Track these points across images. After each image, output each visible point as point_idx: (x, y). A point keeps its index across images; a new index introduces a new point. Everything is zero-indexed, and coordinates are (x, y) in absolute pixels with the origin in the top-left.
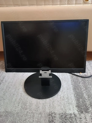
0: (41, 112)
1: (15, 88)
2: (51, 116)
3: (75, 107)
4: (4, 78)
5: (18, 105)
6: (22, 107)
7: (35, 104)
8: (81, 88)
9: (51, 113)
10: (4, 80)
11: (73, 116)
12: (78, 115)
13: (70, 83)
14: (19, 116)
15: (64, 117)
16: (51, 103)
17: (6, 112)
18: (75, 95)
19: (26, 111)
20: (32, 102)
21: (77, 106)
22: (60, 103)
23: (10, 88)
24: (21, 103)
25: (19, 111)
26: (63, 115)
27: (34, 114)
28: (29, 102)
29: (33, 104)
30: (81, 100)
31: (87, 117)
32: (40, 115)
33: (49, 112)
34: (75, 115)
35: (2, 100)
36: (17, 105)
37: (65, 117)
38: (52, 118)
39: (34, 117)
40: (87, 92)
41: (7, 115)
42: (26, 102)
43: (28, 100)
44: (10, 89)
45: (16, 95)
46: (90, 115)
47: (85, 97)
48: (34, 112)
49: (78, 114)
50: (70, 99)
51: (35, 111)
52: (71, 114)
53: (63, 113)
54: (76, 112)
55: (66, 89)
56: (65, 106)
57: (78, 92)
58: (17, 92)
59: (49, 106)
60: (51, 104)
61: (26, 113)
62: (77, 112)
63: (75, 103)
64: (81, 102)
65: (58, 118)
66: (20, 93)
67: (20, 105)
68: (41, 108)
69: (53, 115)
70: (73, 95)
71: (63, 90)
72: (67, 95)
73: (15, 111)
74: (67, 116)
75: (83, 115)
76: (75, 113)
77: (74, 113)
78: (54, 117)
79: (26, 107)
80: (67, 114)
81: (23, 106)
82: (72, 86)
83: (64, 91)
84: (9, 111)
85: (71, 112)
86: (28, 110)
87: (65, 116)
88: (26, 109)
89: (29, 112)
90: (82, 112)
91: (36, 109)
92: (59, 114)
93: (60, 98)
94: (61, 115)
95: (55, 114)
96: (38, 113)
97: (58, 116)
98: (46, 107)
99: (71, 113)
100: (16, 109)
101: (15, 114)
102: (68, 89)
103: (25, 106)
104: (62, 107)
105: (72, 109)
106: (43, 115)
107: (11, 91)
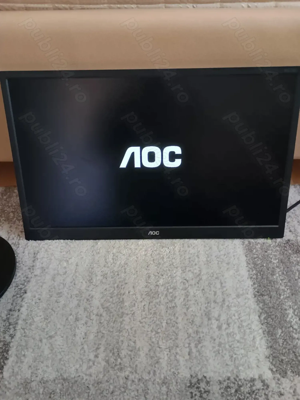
0: (165, 378)
1: (77, 296)
2: (198, 388)
4: (35, 259)
5: (96, 356)
6: (107, 362)
7: (146, 350)
8: (277, 290)
9: (194, 381)
10: (38, 264)
11: (259, 385)
12: (273, 385)
13: (244, 271)
14: (105, 394)
15: (233, 391)
16: (193, 345)
17: (64, 380)
18: (263, 317)
19: (123, 375)
20: (135, 342)
22: (220, 345)
23: (60, 294)
24: (102, 349)
26: (232, 385)
27: (146, 386)
28: (125, 344)
29: (139, 350)
30: (280, 331)
31: (298, 390)
32: (164, 389)
33: (189, 376)
34: (263, 381)
35: (44, 341)
36: (92, 356)
37: (236, 391)
38: (198, 394)
39: (147, 393)
41: (68, 389)
42: (118, 343)
43: (121, 339)
44: (62, 301)
45: (83, 322)
47: (290, 322)
48: (146, 376)
49: (274, 378)
50: (248, 331)
51: (149, 373)
52: (253, 380)
53: (229, 379)
54: (268, 375)
55: (234, 296)
56: (235, 356)
57: (270, 305)
58: (85, 309)
59: (187, 357)
60: (194, 350)
61: (121, 382)
62: (270, 372)
63: (263, 342)
64: (281, 341)
65: (217, 395)
66: (95, 312)
67: (102, 356)
68: (164, 362)
69: (203, 385)
70: (255, 317)
71: (224, 300)
72: (237, 317)
73: (90, 375)
74: (240, 386)
76: (264, 377)
77: (260, 377)
78: (205, 392)
79: (119, 360)
80: (240, 380)
81: (112, 360)
82: (250, 283)
83: (227, 304)
84: (73, 376)
85: (254, 373)
86: (127, 373)
87: (236, 387)
88: (121, 369)
89: (132, 377)
90: (284, 374)
91: (149, 369)
92: (220, 383)
93: (219, 328)
94: (225, 384)
95: (208, 383)
96: (158, 380)
97: (215, 388)
98: (178, 361)
99: (251, 376)
100: (93, 370)
101: (90, 386)
102: (238, 296)
103: (116, 360)
104: (227, 358)
105: (254, 365)
106: (173, 387)
107: (65, 306)
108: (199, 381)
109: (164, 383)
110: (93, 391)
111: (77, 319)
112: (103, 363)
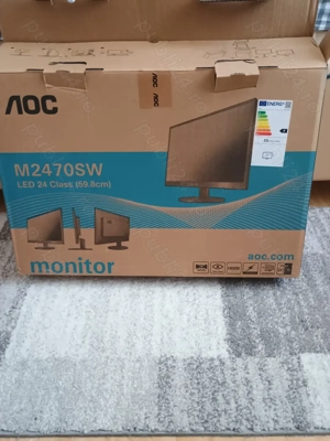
0: (139, 357)
2: (165, 364)
3: (222, 342)
5: (83, 342)
6: (92, 345)
7: (125, 337)
8: (242, 292)
9: (163, 359)
11: (217, 363)
12: (228, 363)
14: (88, 369)
15: (195, 367)
16: (165, 334)
17: (56, 359)
19: (105, 355)
20: (116, 332)
21: (226, 340)
22: (187, 334)
24: (89, 336)
25: (86, 356)
26: (194, 362)
27: (123, 363)
28: (108, 333)
29: (119, 337)
30: (239, 323)
31: (249, 367)
33: (159, 356)
34: (220, 360)
35: (41, 331)
36: (80, 342)
37: (197, 367)
38: (165, 369)
39: (124, 368)
40: (256, 302)
42: (102, 332)
43: (105, 329)
44: (57, 301)
45: (74, 317)
46: (257, 360)
47: (249, 316)
48: (123, 356)
49: (230, 358)
50: (212, 323)
51: (126, 354)
52: (212, 359)
53: (192, 358)
54: (225, 355)
56: (199, 341)
57: (234, 303)
58: (76, 308)
59: (159, 342)
60: (166, 337)
61: (103, 360)
62: (227, 353)
63: (225, 332)
64: (239, 330)
65: (181, 369)
66: (84, 310)
67: (87, 341)
68: (139, 346)
69: (170, 362)
70: (219, 312)
72: (204, 312)
73: (78, 356)
74: (201, 363)
75: (239, 361)
76: (222, 357)
77: (218, 356)
78: (172, 367)
79: (102, 345)
80: (202, 358)
81: (96, 344)
84: (63, 356)
85: (213, 354)
86: (108, 354)
87: (198, 364)
88: (103, 351)
89: (112, 357)
90: (239, 355)
91: (127, 350)
92: (184, 360)
93: (189, 320)
94: (189, 361)
95: (174, 361)
96: (133, 358)
97: (180, 364)
98: (151, 346)
99: (211, 356)
100: (79, 352)
101: (77, 364)
104: (193, 343)
105: (214, 347)
106: (145, 364)
108: (167, 359)
109: (138, 361)
110: (79, 367)
111: (69, 315)
112: (88, 347)
